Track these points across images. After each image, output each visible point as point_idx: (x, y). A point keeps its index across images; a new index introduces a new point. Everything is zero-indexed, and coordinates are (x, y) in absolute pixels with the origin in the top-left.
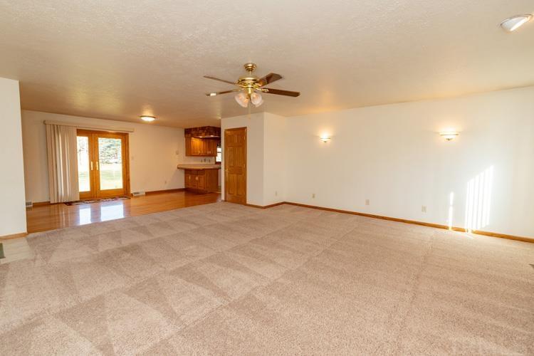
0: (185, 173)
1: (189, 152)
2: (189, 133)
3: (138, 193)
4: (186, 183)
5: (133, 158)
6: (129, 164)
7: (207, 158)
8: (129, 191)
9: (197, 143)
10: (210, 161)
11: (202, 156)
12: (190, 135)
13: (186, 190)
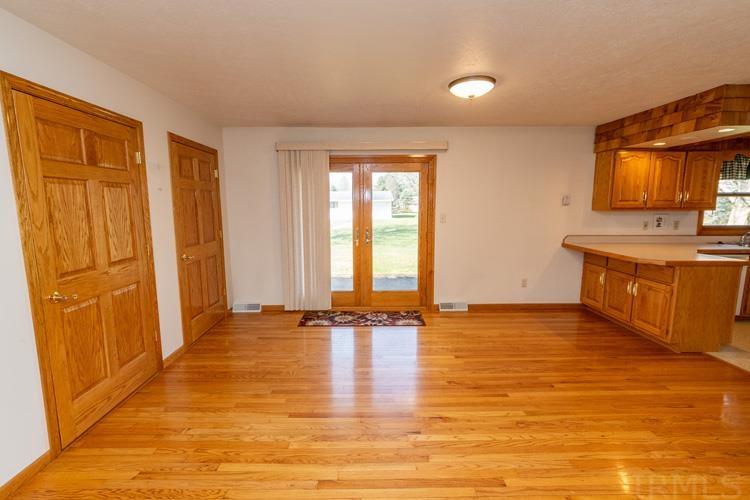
0: (585, 262)
1: (609, 198)
2: (611, 136)
3: (450, 306)
4: (587, 288)
5: (443, 218)
6: (432, 233)
7: (669, 218)
8: (432, 299)
9: (639, 167)
10: (676, 225)
11: (655, 208)
12: (615, 144)
13: (584, 311)
